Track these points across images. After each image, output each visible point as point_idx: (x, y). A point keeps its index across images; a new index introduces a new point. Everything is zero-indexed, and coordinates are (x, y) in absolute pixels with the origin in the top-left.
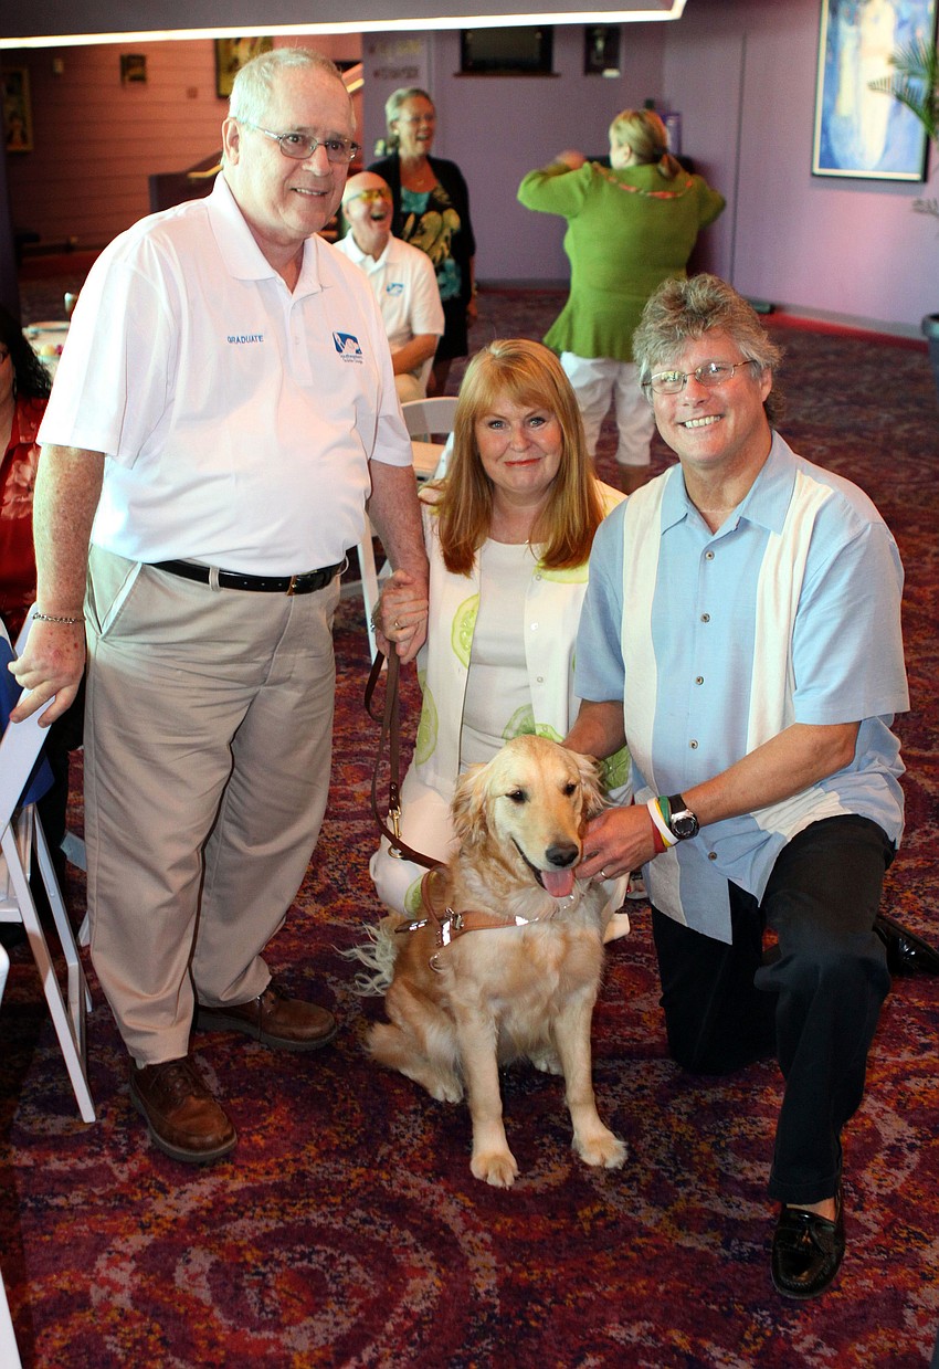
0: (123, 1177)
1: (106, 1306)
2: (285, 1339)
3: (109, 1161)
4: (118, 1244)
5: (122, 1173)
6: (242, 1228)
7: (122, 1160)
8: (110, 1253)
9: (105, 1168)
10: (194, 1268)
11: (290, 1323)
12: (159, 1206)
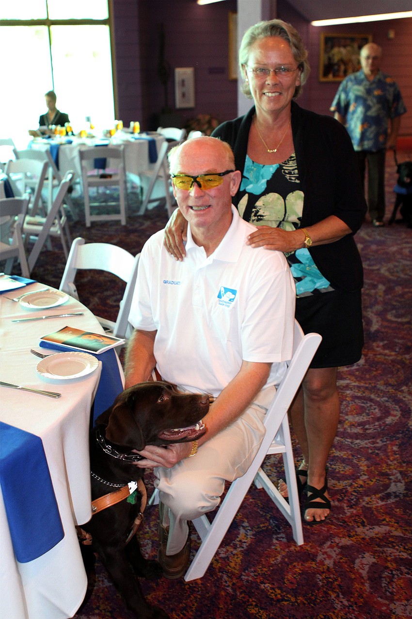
0: (348, 514)
1: (322, 563)
2: (392, 606)
3: (345, 505)
4: (337, 540)
5: (348, 512)
6: (391, 552)
7: (351, 507)
8: (332, 542)
9: (342, 508)
10: (364, 561)
11: (397, 600)
12: (359, 530)
